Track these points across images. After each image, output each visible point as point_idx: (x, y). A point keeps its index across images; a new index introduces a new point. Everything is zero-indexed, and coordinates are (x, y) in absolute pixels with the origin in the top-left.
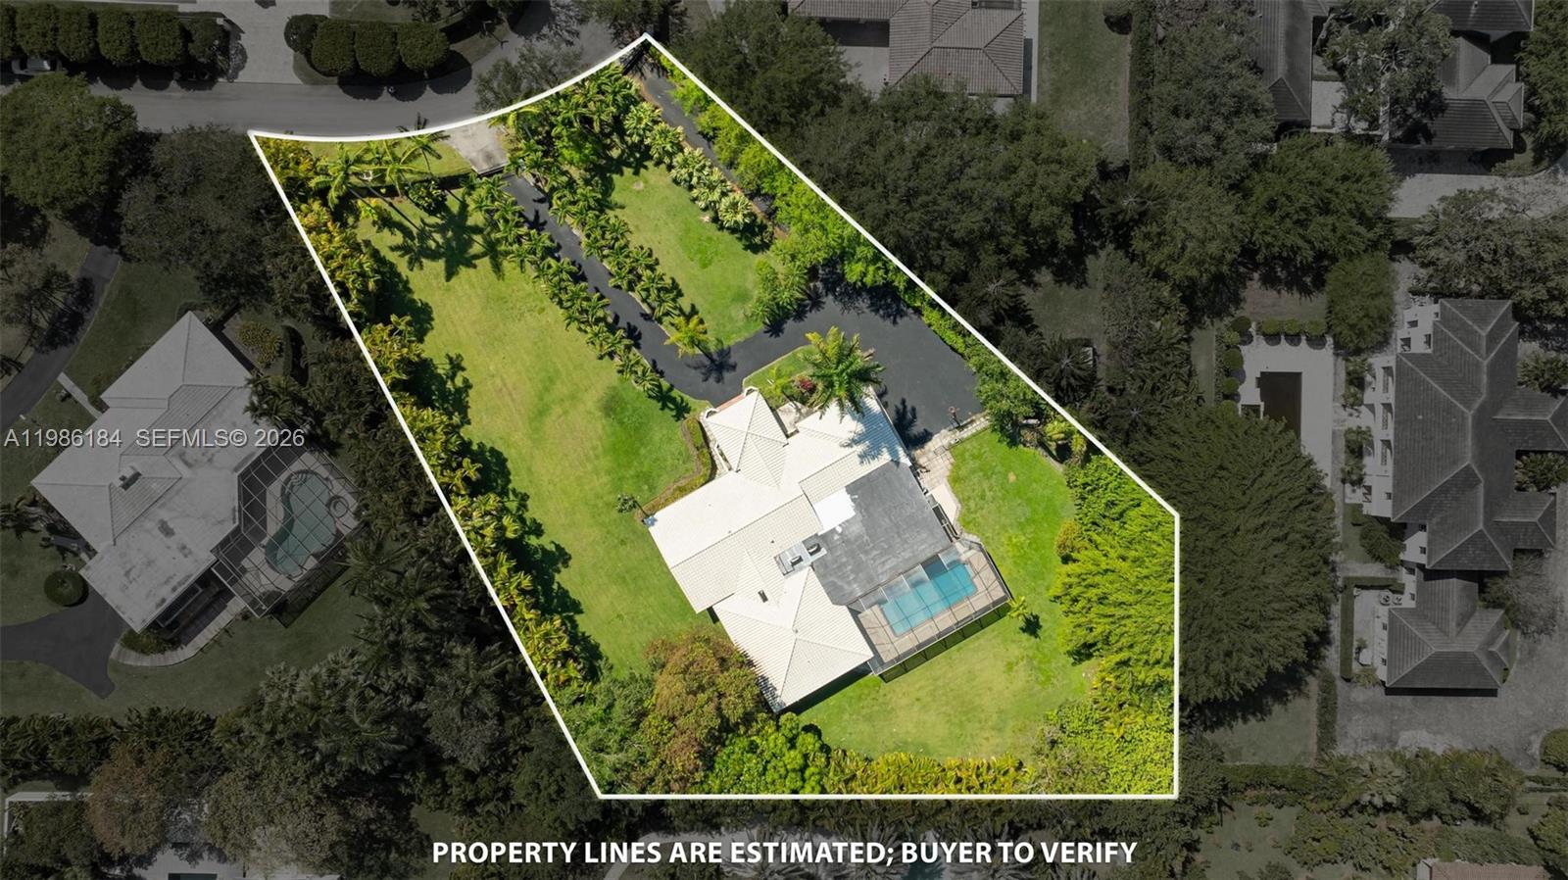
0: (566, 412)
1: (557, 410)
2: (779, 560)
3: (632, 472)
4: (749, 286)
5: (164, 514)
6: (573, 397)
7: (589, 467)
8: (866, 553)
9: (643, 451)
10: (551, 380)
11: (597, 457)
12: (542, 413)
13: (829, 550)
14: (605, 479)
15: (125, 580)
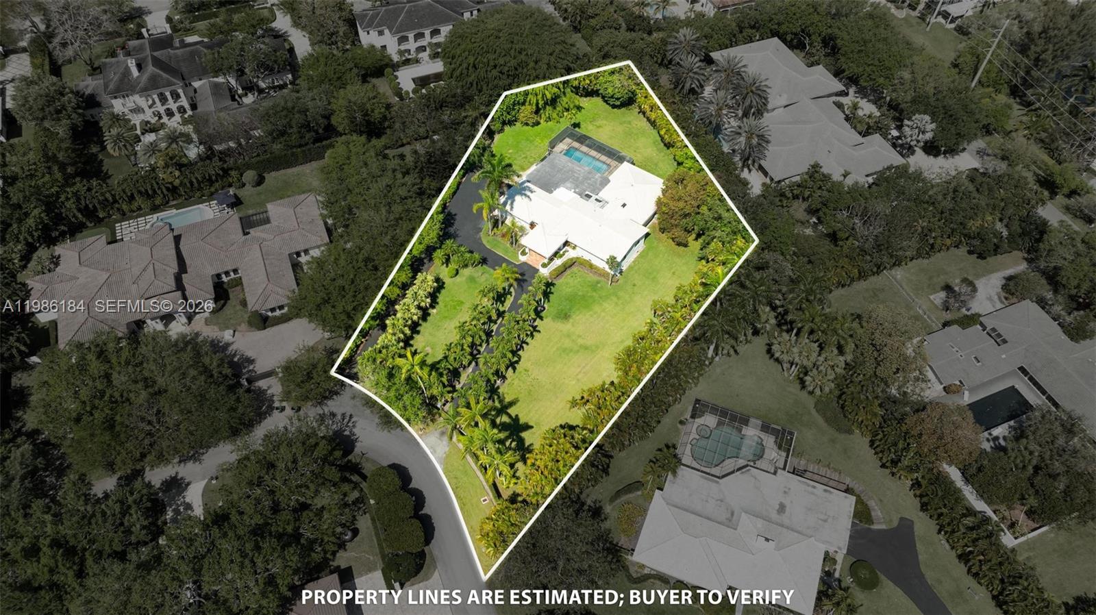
0: (579, 336)
1: (580, 341)
2: (602, 207)
3: (594, 294)
4: (464, 278)
5: (774, 515)
6: (568, 336)
7: (603, 314)
8: (578, 178)
9: (580, 293)
10: (564, 350)
11: (595, 313)
12: (586, 348)
13: (585, 191)
14: (606, 305)
15: (830, 520)
